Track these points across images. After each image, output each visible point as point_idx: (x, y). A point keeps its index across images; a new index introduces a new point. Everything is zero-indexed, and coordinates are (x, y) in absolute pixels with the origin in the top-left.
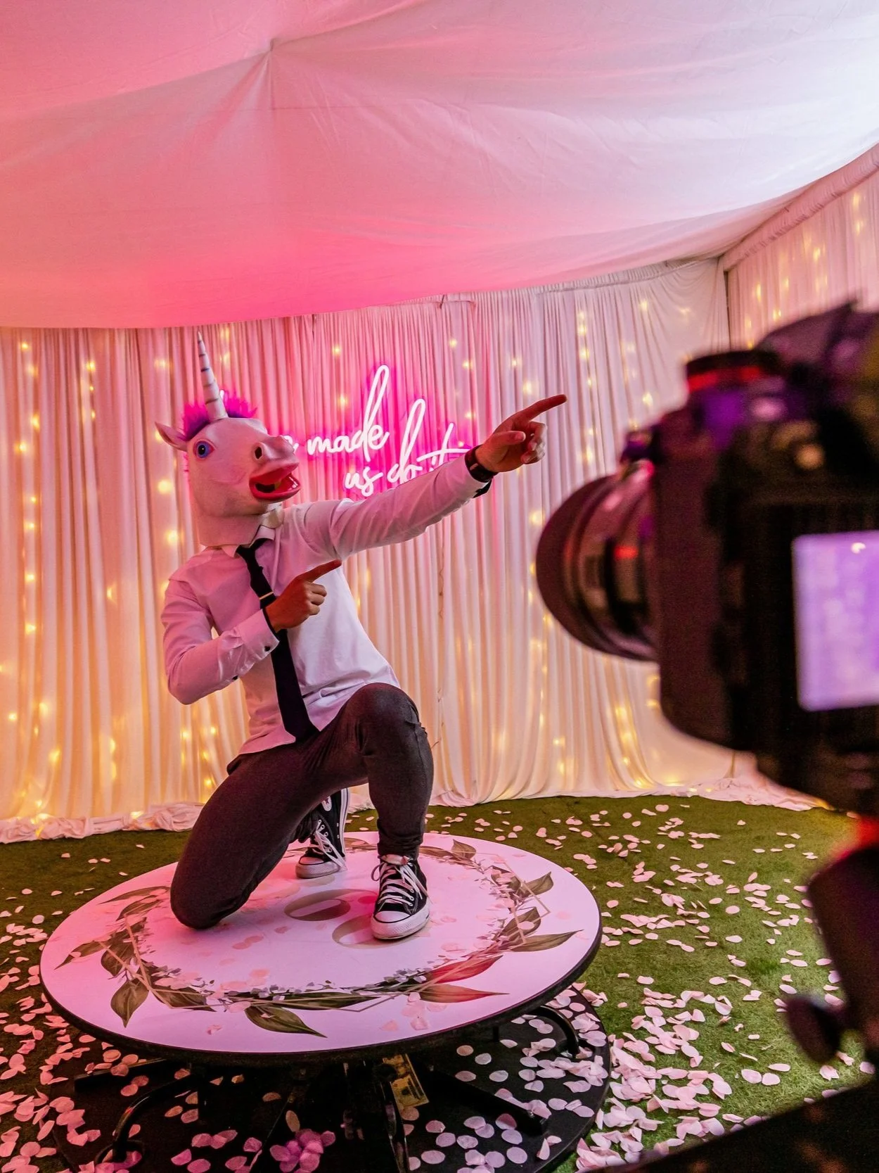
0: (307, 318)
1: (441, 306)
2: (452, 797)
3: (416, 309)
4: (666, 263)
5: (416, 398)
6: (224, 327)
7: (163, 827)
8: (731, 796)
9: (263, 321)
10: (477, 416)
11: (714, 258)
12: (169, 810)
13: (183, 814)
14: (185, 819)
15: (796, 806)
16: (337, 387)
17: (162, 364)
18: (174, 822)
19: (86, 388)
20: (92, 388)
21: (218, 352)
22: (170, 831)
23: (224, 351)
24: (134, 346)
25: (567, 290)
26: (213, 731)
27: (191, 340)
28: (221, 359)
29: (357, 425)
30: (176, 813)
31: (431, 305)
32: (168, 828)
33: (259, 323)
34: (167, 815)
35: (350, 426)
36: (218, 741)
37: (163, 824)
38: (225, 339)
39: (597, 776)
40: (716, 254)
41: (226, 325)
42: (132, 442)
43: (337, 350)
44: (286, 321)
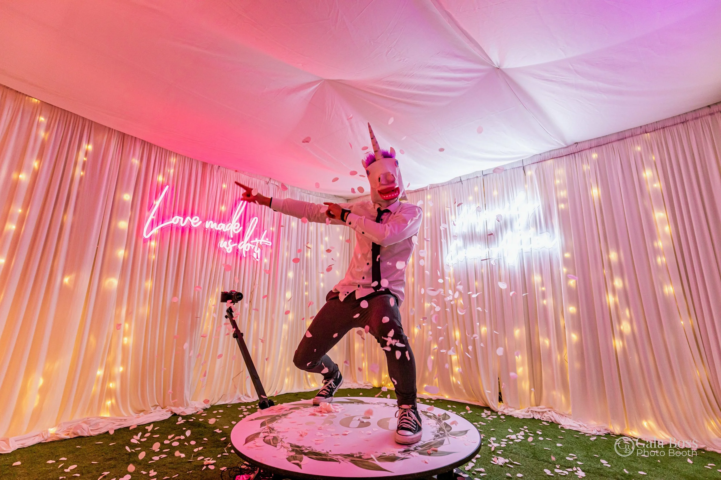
0: (216, 167)
1: (267, 184)
2: (246, 398)
3: (258, 181)
4: (335, 196)
5: (253, 216)
6: (174, 156)
7: (81, 434)
8: (345, 387)
9: (193, 160)
10: (274, 229)
11: (347, 199)
12: (85, 422)
13: (97, 424)
14: (99, 427)
15: (369, 387)
16: (222, 202)
17: (136, 162)
18: (91, 430)
19: (82, 158)
20: (85, 159)
21: (168, 166)
22: (88, 436)
23: (171, 168)
24: (120, 145)
25: (308, 194)
26: (121, 369)
27: (155, 156)
28: (169, 171)
29: (228, 220)
30: (91, 424)
31: (264, 182)
32: (86, 434)
33: (191, 160)
34: (85, 426)
35: (225, 219)
36: (123, 376)
37: (82, 432)
38: (173, 162)
39: (300, 384)
40: (348, 199)
41: (175, 155)
42: (107, 195)
43: (224, 186)
44: (205, 165)
